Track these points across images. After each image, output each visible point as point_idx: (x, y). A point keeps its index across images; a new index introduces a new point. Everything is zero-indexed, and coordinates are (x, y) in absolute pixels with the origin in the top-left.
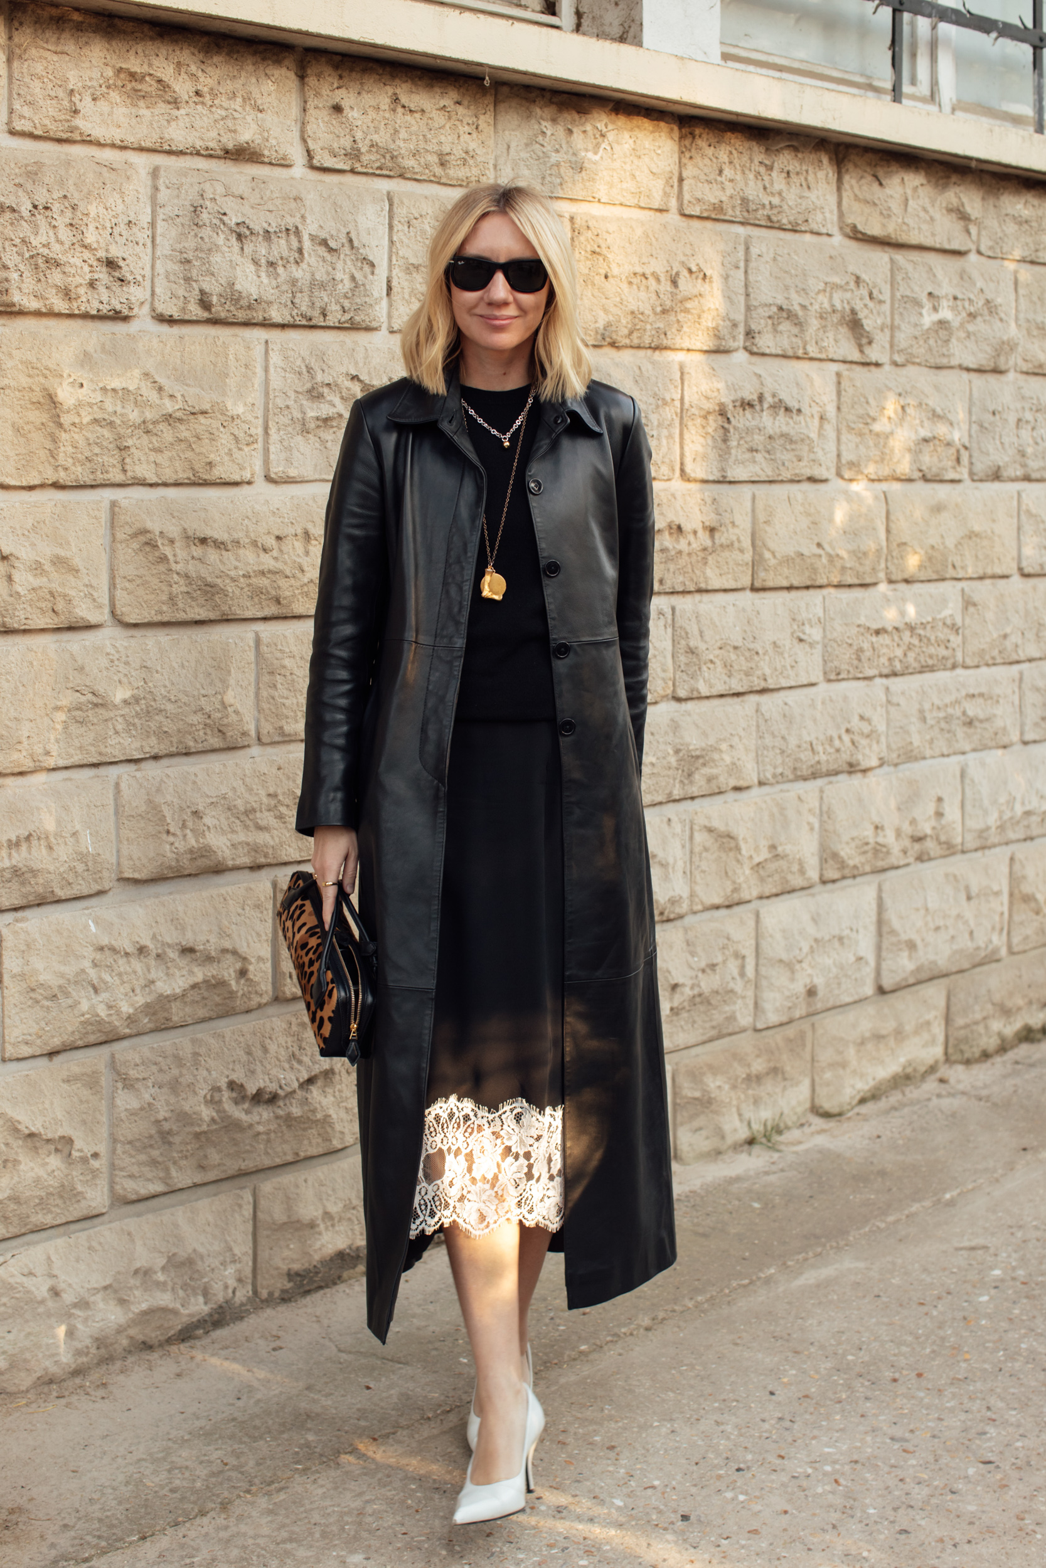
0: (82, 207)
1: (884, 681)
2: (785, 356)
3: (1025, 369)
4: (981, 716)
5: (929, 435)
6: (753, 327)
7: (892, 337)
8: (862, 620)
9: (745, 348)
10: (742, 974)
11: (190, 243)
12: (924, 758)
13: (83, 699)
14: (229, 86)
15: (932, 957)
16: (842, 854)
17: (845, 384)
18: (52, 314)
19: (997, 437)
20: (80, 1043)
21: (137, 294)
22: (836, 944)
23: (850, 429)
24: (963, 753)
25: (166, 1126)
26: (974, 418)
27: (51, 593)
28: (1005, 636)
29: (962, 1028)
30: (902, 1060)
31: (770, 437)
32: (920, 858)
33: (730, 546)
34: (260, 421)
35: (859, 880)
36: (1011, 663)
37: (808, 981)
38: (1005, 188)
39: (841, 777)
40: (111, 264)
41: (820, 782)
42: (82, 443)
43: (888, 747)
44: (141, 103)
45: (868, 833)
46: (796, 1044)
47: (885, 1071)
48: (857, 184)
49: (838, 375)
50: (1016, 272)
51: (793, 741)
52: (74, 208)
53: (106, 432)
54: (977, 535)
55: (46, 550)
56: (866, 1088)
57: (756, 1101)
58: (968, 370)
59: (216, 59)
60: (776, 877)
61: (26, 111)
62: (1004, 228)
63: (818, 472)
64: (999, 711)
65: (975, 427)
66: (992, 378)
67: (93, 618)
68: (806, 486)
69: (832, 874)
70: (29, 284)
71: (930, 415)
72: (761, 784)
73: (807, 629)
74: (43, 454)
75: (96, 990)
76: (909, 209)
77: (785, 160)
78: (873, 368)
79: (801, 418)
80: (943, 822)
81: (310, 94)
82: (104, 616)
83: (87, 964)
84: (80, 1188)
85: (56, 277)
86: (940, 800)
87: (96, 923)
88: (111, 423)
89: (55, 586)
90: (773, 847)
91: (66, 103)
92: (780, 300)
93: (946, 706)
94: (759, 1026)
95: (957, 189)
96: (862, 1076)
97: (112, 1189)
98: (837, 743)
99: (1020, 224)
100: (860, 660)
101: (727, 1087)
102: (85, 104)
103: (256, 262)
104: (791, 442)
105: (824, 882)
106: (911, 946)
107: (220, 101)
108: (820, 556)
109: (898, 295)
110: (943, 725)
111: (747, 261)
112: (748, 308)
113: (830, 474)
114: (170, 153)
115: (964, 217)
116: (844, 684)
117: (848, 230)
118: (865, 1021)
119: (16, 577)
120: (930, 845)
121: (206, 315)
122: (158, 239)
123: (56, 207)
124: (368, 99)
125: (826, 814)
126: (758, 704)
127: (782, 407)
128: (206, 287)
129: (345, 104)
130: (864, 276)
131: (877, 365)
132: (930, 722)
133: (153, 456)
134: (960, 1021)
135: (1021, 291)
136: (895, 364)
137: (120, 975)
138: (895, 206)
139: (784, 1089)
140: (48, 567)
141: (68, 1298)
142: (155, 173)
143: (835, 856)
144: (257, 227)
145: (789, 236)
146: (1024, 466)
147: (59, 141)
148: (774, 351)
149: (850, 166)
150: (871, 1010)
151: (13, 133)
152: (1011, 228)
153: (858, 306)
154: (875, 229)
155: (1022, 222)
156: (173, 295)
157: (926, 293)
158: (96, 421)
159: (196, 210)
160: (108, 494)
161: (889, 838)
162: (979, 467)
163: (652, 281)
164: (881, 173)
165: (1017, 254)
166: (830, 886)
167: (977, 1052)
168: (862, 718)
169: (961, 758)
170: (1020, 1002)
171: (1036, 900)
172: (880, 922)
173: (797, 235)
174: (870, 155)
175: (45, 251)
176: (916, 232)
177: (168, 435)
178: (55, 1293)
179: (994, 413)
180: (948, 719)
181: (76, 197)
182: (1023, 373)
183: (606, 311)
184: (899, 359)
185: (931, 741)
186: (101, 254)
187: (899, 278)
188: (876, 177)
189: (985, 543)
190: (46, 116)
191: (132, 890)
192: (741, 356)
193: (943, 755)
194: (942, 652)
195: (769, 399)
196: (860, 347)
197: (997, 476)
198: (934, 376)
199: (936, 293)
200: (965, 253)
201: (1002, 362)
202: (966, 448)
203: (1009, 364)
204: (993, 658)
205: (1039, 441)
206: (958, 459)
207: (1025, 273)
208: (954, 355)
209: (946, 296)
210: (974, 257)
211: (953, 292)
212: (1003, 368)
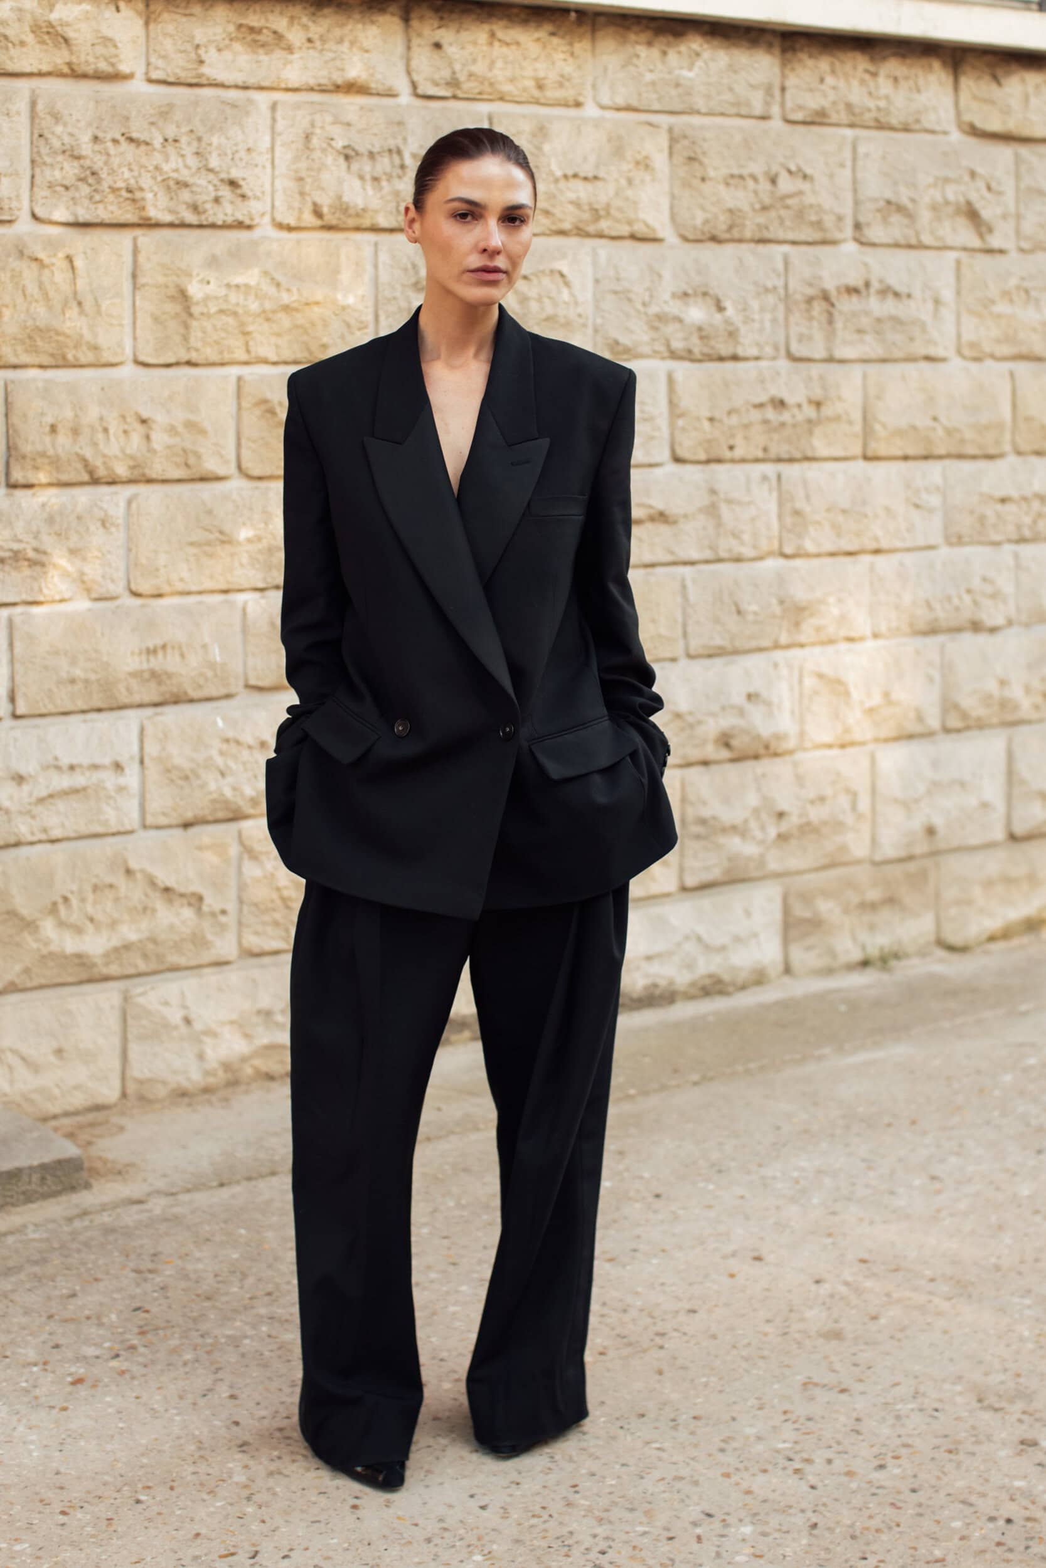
0: (205, 139)
1: (1015, 546)
2: (897, 245)
6: (862, 219)
7: (1017, 225)
8: (986, 489)
9: (856, 240)
10: (854, 807)
11: (303, 165)
13: (212, 537)
14: (337, 32)
16: (963, 705)
17: (965, 270)
18: (183, 225)
20: (210, 818)
21: (255, 206)
22: (957, 787)
23: (970, 312)
25: (286, 893)
27: (184, 451)
30: (1035, 905)
31: (878, 320)
33: (837, 418)
34: (371, 310)
35: (985, 731)
37: (925, 820)
39: (965, 634)
40: (233, 184)
41: (940, 639)
42: (209, 328)
43: (1018, 608)
44: (261, 51)
45: (992, 687)
46: (919, 880)
47: (1016, 913)
48: (973, 85)
49: (958, 262)
51: (908, 598)
52: (199, 139)
53: (231, 320)
55: (179, 416)
56: (994, 926)
57: (872, 927)
59: (326, 11)
60: (892, 722)
61: (160, 63)
63: (939, 352)
67: (221, 472)
68: (924, 365)
69: (954, 722)
70: (163, 200)
72: (876, 636)
73: (924, 496)
74: (178, 339)
75: (223, 774)
76: (1031, 106)
77: (893, 66)
78: (998, 255)
79: (912, 303)
81: (413, 35)
82: (232, 469)
83: (214, 753)
84: (210, 937)
85: (185, 195)
87: (224, 719)
88: (235, 314)
89: (188, 445)
90: (886, 695)
91: (193, 56)
92: (888, 194)
94: (878, 858)
96: (991, 915)
97: (240, 943)
98: (956, 601)
100: (983, 525)
101: (837, 911)
102: (211, 55)
103: (361, 178)
104: (901, 323)
105: (947, 730)
106: (1044, 797)
107: (330, 45)
108: (934, 429)
109: (1022, 186)
111: (854, 159)
112: (857, 203)
113: (950, 353)
114: (288, 90)
116: (967, 550)
117: (967, 128)
118: (993, 864)
119: (154, 436)
121: (319, 223)
122: (277, 161)
123: (184, 140)
124: (465, 36)
125: (947, 668)
126: (872, 563)
127: (887, 291)
128: (318, 200)
129: (444, 42)
130: (979, 170)
131: (1001, 252)
133: (273, 340)
136: (1022, 250)
137: (244, 764)
138: (1015, 103)
139: (903, 919)
140: (180, 429)
141: (198, 1026)
142: (274, 107)
143: (956, 707)
144: (362, 149)
145: (900, 135)
147: (191, 85)
148: (885, 242)
149: (967, 69)
150: (1000, 854)
151: (150, 81)
153: (973, 197)
154: (996, 125)
156: (290, 207)
158: (221, 311)
159: (308, 137)
160: (234, 371)
161: (1016, 692)
163: (750, 183)
164: (999, 72)
166: (954, 736)
168: (985, 579)
172: (1010, 772)
173: (911, 135)
174: (988, 58)
175: (174, 175)
176: (1040, 126)
177: (285, 321)
178: (188, 1021)
181: (201, 130)
183: (703, 209)
184: (1025, 245)
186: (224, 176)
187: (1023, 170)
188: (995, 77)
190: (178, 65)
191: (257, 697)
192: (850, 247)
195: (875, 285)
196: (981, 236)
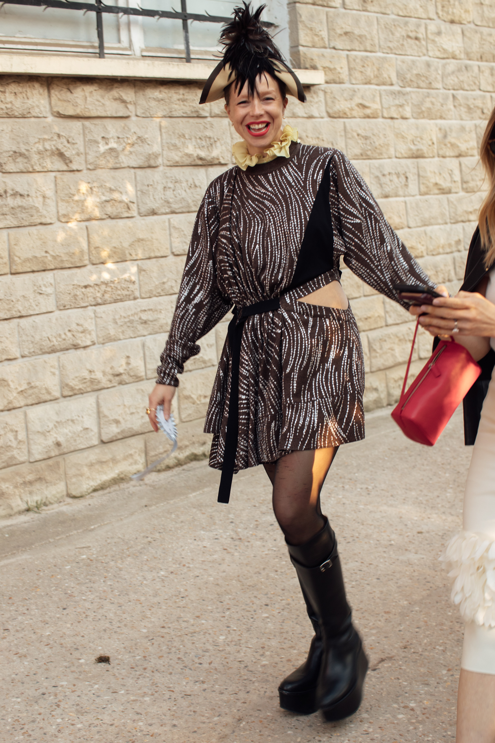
1: (94, 308)
2: (22, 172)
4: (151, 319)
5: (108, 199)
7: (86, 158)
8: (75, 282)
10: (16, 438)
12: (120, 340)
15: (129, 426)
16: (71, 384)
17: (59, 181)
19: (151, 196)
22: (70, 423)
23: (63, 200)
24: (144, 336)
26: (138, 189)
28: (164, 283)
29: (153, 456)
30: (117, 472)
31: (12, 208)
32: (121, 383)
35: (85, 395)
36: (171, 295)
37: (54, 440)
38: (148, 86)
39: (70, 351)
41: (58, 354)
43: (97, 336)
45: (86, 374)
46: (54, 467)
47: (107, 477)
48: (58, 94)
49: (55, 177)
50: (160, 122)
51: (37, 338)
54: (142, 240)
56: (96, 484)
57: (31, 493)
58: (134, 168)
60: (34, 396)
62: (149, 104)
63: (47, 220)
64: (162, 316)
65: (139, 193)
66: (149, 171)
68: (40, 227)
69: (66, 393)
71: (108, 190)
72: (23, 357)
73: (44, 289)
76: (88, 102)
77: (13, 87)
78: (76, 173)
79: (30, 199)
80: (130, 367)
86: (128, 357)
90: (29, 383)
92: (14, 148)
93: (129, 316)
94: (31, 460)
95: (118, 90)
96: (93, 480)
98: (63, 336)
99: (159, 101)
100: (76, 299)
101: (11, 487)
104: (25, 209)
105: (64, 397)
106: (117, 422)
108: (46, 257)
109: (87, 139)
110: (129, 324)
113: (54, 220)
115: (124, 101)
116: (70, 311)
117: (55, 114)
118: (93, 456)
120: (125, 377)
125: (62, 368)
126: (19, 323)
127: (16, 194)
130: (62, 133)
131: (78, 170)
132: (120, 324)
134: (152, 453)
135: (163, 131)
136: (89, 169)
138: (80, 101)
139: (47, 486)
143: (67, 385)
145: (21, 120)
146: (170, 207)
148: (15, 171)
149: (55, 86)
150: (97, 450)
152: (153, 103)
153: (60, 147)
154: (70, 112)
155: (159, 100)
157: (100, 137)
161: (98, 375)
162: (143, 210)
164: (71, 87)
165: (160, 114)
166: (68, 398)
167: (163, 466)
168: (78, 325)
169: (143, 338)
170: (187, 443)
171: (192, 398)
172: (99, 412)
173: (26, 120)
174: (66, 80)
176: (95, 111)
179: (148, 186)
180: (131, 322)
182: (168, 166)
184: (89, 167)
185: (123, 332)
187: (86, 132)
188: (69, 89)
189: (148, 243)
193: (132, 338)
194: (125, 292)
195: (10, 192)
196: (67, 164)
197: (154, 213)
198: (113, 173)
199: (106, 136)
200: (127, 117)
201: (152, 163)
202: (133, 203)
203: (158, 163)
204: (158, 293)
205: (177, 195)
206: (129, 208)
207: (165, 122)
208: (123, 162)
209: (113, 138)
210: (134, 118)
211: (117, 135)
212: (154, 165)
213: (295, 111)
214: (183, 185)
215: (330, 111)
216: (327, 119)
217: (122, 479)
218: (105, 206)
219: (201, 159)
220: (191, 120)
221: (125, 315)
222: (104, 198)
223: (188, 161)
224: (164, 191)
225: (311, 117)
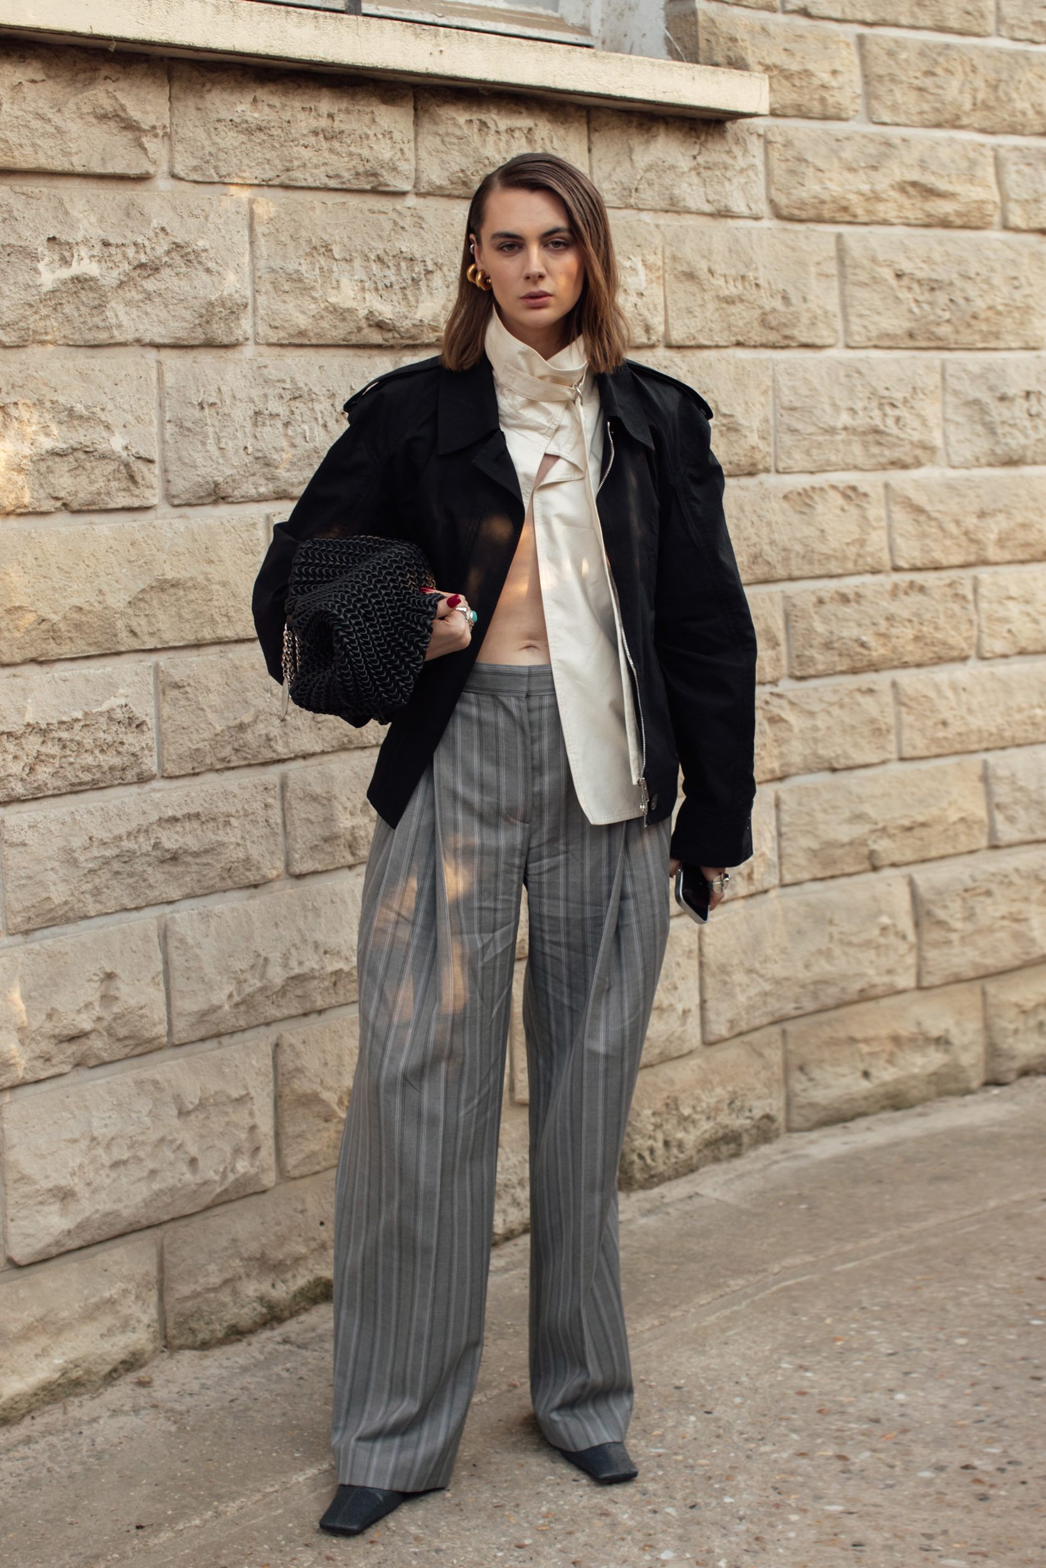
3: (274, 340)
4: (193, 844)
5: (61, 445)
12: (86, 917)
15: (107, 1206)
19: (211, 441)
24: (169, 903)
26: (169, 416)
28: (241, 727)
29: (187, 1299)
30: (59, 1361)
32: (82, 1063)
36: (264, 764)
38: (213, 83)
50: (251, 202)
54: (175, 585)
58: (158, 346)
62: (217, 139)
64: (232, 835)
65: (170, 428)
66: (207, 359)
71: (64, 416)
80: (117, 1008)
86: (110, 976)
93: (119, 838)
95: (110, 86)
99: (249, 132)
106: (64, 1195)
110: (116, 866)
115: (130, 126)
120: (97, 1044)
132: (87, 865)
134: (183, 1290)
135: (260, 229)
152: (230, 139)
155: (250, 130)
157: (42, 238)
162: (180, 485)
165: (251, 176)
167: (219, 1330)
169: (167, 909)
170: (301, 1249)
179: (201, 406)
180: (127, 857)
182: (270, 345)
185: (97, 893)
189: (194, 595)
193: (126, 910)
194: (110, 759)
197: (217, 496)
198: (82, 358)
199: (63, 238)
200: (142, 179)
201: (219, 331)
202: (151, 461)
203: (238, 334)
204: (223, 760)
205: (299, 441)
206: (132, 478)
207: (268, 205)
208: (119, 326)
209: (86, 241)
210: (163, 184)
211: (103, 235)
212: (226, 340)
213: (676, 192)
214: (318, 407)
215: (782, 200)
216: (769, 223)
217: (77, 1383)
218: (50, 470)
219: (380, 326)
220: (353, 201)
221: (106, 836)
222: (47, 444)
223: (338, 333)
224: (255, 425)
225: (724, 214)
